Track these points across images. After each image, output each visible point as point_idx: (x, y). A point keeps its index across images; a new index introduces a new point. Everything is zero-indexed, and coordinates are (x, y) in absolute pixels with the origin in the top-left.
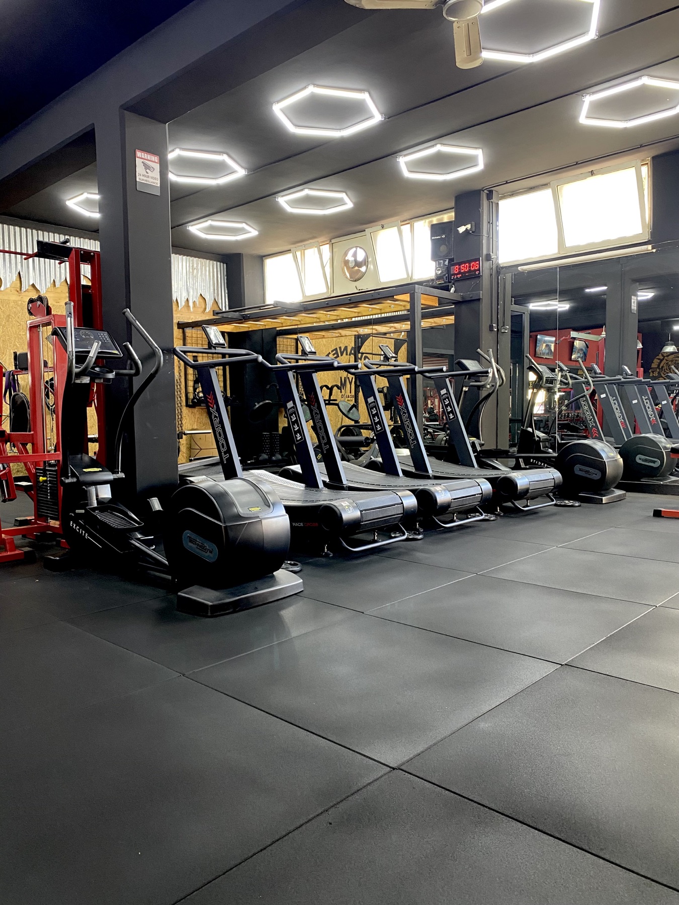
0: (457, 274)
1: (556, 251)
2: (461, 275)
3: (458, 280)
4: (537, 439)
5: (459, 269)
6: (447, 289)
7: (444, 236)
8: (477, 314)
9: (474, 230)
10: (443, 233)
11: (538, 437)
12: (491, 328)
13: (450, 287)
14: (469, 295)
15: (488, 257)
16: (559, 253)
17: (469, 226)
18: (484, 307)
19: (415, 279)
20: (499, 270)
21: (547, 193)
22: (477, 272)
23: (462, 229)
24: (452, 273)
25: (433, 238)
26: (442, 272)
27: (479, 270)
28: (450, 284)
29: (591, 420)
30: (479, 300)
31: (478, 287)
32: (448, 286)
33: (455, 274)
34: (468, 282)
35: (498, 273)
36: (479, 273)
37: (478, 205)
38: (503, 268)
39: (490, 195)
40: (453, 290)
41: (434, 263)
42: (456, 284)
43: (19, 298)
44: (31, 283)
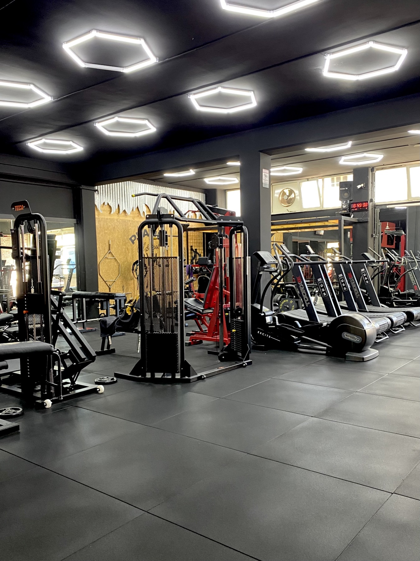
0: (355, 208)
1: (406, 199)
2: (357, 209)
3: (355, 211)
4: (390, 292)
5: (356, 206)
6: (348, 215)
7: (347, 189)
8: (366, 229)
9: (365, 187)
10: (347, 187)
11: (391, 290)
12: (372, 236)
13: (350, 215)
14: (362, 219)
15: (372, 200)
16: (408, 200)
17: (362, 185)
18: (370, 225)
19: (324, 208)
20: (375, 206)
21: (403, 170)
22: (366, 208)
23: (359, 187)
24: (352, 207)
25: (341, 189)
26: (346, 207)
27: (367, 207)
28: (350, 213)
29: (413, 282)
30: (367, 222)
31: (367, 216)
32: (350, 214)
33: (353, 208)
34: (361, 213)
35: (375, 208)
36: (368, 209)
37: (367, 175)
38: (377, 205)
39: (373, 170)
40: (352, 216)
41: (341, 202)
42: (354, 213)
43: (118, 218)
44: (124, 210)
